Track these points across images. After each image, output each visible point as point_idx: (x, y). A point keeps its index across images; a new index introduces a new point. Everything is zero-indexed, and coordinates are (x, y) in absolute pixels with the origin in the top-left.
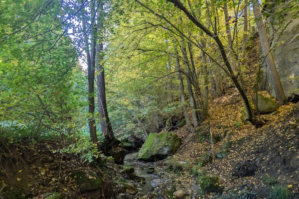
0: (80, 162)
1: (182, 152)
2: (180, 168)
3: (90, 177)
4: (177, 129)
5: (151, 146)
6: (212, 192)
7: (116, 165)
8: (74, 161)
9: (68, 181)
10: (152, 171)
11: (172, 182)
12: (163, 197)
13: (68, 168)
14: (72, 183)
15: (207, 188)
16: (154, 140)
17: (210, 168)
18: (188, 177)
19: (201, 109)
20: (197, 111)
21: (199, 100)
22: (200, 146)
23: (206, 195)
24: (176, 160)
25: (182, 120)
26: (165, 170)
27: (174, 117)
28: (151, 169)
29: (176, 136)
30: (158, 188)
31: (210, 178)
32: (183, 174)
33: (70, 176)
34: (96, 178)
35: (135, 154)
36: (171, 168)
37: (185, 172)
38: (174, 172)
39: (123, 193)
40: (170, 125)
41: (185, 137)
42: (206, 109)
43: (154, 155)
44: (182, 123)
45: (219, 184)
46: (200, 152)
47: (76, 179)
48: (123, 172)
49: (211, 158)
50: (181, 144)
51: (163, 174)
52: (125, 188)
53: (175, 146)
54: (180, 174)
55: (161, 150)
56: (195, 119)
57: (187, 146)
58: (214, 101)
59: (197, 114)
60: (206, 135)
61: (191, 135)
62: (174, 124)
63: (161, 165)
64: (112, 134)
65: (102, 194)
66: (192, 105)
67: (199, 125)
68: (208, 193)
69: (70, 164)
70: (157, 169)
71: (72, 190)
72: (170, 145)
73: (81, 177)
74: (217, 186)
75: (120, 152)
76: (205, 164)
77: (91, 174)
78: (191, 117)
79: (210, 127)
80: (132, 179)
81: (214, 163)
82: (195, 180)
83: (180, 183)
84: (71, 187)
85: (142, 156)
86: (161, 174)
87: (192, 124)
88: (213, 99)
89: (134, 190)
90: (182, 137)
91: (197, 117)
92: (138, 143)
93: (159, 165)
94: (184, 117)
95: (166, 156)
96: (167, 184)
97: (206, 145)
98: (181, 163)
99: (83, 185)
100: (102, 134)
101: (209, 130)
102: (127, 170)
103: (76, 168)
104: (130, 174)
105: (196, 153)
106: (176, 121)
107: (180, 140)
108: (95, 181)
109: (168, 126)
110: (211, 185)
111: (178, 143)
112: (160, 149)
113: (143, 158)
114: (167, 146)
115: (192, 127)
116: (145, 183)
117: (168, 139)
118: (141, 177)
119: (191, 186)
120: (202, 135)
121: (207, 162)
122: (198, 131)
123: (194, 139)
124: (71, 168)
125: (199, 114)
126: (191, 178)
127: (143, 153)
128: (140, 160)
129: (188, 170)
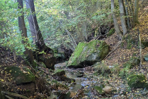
0: (13, 59)
1: (111, 58)
2: (108, 72)
3: (24, 72)
4: (106, 38)
5: (81, 54)
6: (139, 88)
7: (47, 69)
8: (8, 58)
9: (4, 74)
10: (81, 75)
11: (101, 82)
12: (92, 91)
13: (3, 64)
14: (8, 76)
15: (134, 85)
16: (83, 48)
17: (138, 69)
18: (116, 79)
19: (130, 15)
20: (126, 18)
21: (130, 7)
22: (128, 52)
23: (133, 91)
24: (104, 64)
25: (111, 28)
26: (94, 74)
27: (103, 26)
28: (81, 73)
29: (105, 43)
30: (87, 87)
31: (138, 76)
32: (111, 76)
33: (6, 70)
34: (30, 73)
35: (64, 64)
36: (100, 72)
37: (113, 75)
38: (103, 75)
39: (55, 90)
40: (99, 34)
41: (114, 44)
42: (136, 16)
43: (83, 62)
44: (110, 31)
45: (146, 81)
46: (128, 57)
47: (11, 73)
48: (54, 75)
49: (139, 61)
50: (110, 51)
51: (92, 77)
52: (57, 86)
53: (104, 52)
54: (108, 76)
55: (90, 57)
56: (124, 26)
57: (115, 52)
58: (145, 9)
59: (126, 21)
60: (135, 41)
61: (120, 42)
62: (103, 33)
63: (90, 70)
64: (43, 42)
65: (36, 87)
66: (122, 12)
67: (128, 32)
68: (135, 89)
69: (5, 60)
70: (87, 73)
71: (8, 81)
72: (99, 51)
73: (16, 72)
74: (144, 83)
75: (51, 58)
76: (132, 66)
77: (25, 69)
78: (120, 25)
79: (139, 34)
80: (63, 80)
81: (142, 65)
82: (122, 81)
83: (108, 83)
84: (7, 79)
85: (72, 63)
86: (90, 77)
87: (121, 32)
88: (144, 7)
89: (66, 88)
90: (111, 45)
91: (127, 24)
92: (68, 54)
93: (88, 70)
94: (113, 26)
95: (95, 62)
96: (96, 84)
97: (135, 51)
98: (110, 67)
99: (19, 78)
100: (33, 42)
101: (138, 36)
102: (58, 73)
103: (10, 64)
104: (61, 76)
105: (124, 58)
106: (105, 30)
107: (109, 47)
108: (29, 75)
109: (96, 35)
110: (138, 82)
111: (106, 50)
112: (90, 55)
113: (73, 64)
114: (95, 53)
115: (121, 35)
116: (75, 84)
117: (97, 46)
118: (71, 79)
119: (119, 85)
120: (131, 42)
121: (135, 65)
122: (127, 38)
123: (122, 46)
124: (6, 64)
125: (128, 21)
126: (119, 80)
127: (73, 60)
128: (70, 67)
129: (116, 73)
